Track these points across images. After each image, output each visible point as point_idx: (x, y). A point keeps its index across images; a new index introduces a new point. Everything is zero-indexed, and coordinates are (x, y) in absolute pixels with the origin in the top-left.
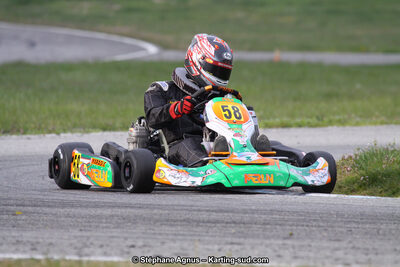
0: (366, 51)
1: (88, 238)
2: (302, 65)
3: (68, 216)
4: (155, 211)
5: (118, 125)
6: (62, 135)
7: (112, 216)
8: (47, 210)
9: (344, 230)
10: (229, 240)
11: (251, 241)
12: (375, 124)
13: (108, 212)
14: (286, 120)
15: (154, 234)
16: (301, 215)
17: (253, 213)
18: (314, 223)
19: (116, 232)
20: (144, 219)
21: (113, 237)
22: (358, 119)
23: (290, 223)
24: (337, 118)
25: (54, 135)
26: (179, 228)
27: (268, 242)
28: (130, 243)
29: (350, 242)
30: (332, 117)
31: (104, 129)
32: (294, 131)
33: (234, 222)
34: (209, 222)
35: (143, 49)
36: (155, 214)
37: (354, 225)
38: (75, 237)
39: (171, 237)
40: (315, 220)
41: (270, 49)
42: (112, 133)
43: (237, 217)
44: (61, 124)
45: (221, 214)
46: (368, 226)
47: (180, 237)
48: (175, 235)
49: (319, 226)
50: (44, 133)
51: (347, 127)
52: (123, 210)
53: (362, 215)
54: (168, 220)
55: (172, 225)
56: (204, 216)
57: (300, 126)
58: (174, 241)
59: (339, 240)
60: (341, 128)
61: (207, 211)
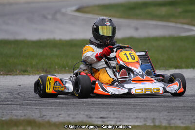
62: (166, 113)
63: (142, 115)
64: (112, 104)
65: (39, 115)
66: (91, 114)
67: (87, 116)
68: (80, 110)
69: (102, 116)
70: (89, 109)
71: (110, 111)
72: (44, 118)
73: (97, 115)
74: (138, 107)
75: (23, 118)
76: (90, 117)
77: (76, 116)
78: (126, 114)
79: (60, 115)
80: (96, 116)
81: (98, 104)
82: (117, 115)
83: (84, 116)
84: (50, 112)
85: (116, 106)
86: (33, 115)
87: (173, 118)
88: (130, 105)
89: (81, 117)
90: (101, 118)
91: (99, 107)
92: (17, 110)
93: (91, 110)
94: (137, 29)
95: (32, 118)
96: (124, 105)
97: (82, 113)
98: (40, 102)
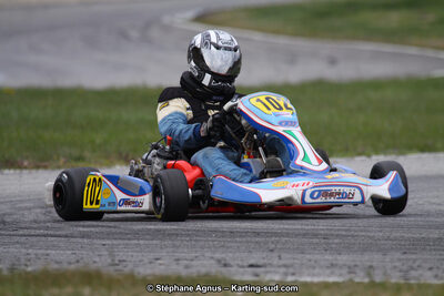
62: (398, 255)
63: (344, 259)
64: (276, 234)
65: (109, 261)
66: (228, 257)
67: (219, 261)
68: (202, 248)
69: (252, 262)
70: (223, 246)
71: (272, 251)
72: (120, 267)
73: (242, 260)
74: (336, 241)
75: (73, 267)
76: (225, 265)
77: (194, 263)
78: (308, 256)
79: (157, 259)
80: (240, 263)
81: (244, 234)
82: (287, 258)
83: (213, 262)
84: (135, 254)
85: (284, 239)
86: (97, 259)
87: (415, 265)
88: (316, 236)
89: (205, 264)
90: (251, 266)
91: (247, 242)
92: (59, 248)
93: (228, 248)
94: (333, 61)
95: (93, 267)
96: (304, 235)
97: (208, 254)
98: (113, 230)
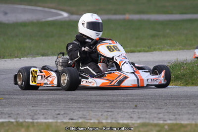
0: (172, 13)
1: (37, 110)
2: (140, 21)
3: (26, 100)
4: (69, 96)
5: (49, 53)
6: (22, 59)
7: (48, 99)
8: (16, 97)
9: (163, 103)
10: (106, 110)
11: (117, 110)
12: (177, 50)
13: (46, 97)
14: (132, 48)
15: (69, 108)
16: (142, 97)
17: (118, 96)
18: (148, 101)
19: (50, 107)
20: (64, 100)
21: (49, 110)
22: (168, 48)
23: (136, 100)
24: (158, 47)
25: (18, 59)
26: (81, 104)
27: (125, 110)
28: (57, 112)
29: (166, 110)
30: (155, 47)
31: (43, 55)
32: (137, 54)
33: (109, 101)
34: (96, 101)
35: (61, 15)
36: (69, 98)
37: (168, 101)
38: (31, 110)
39: (77, 109)
40: (148, 99)
41: (124, 14)
42: (47, 57)
43: (110, 98)
44: (21, 53)
45: (102, 97)
46: (174, 101)
47: (82, 109)
48: (79, 108)
49: (151, 102)
50: (13, 58)
51: (163, 52)
52: (53, 96)
53: (172, 95)
54: (75, 101)
55: (77, 103)
56: (94, 98)
57: (140, 52)
58: (79, 111)
59: (160, 109)
60: (160, 52)
61: (95, 95)
